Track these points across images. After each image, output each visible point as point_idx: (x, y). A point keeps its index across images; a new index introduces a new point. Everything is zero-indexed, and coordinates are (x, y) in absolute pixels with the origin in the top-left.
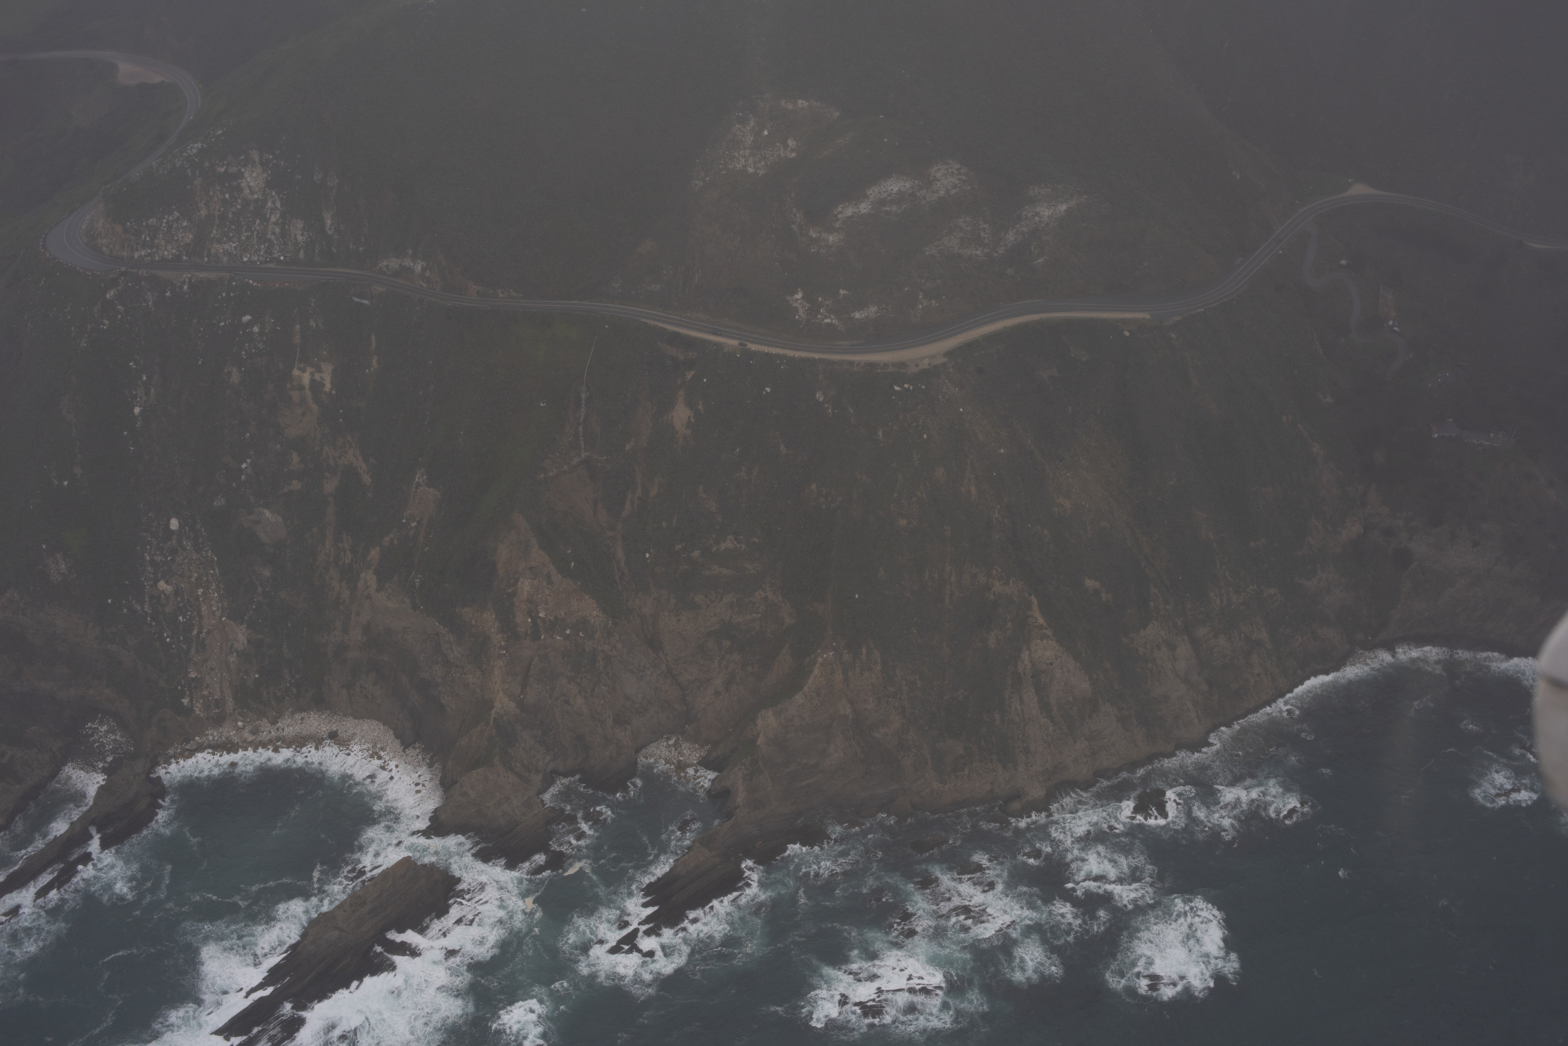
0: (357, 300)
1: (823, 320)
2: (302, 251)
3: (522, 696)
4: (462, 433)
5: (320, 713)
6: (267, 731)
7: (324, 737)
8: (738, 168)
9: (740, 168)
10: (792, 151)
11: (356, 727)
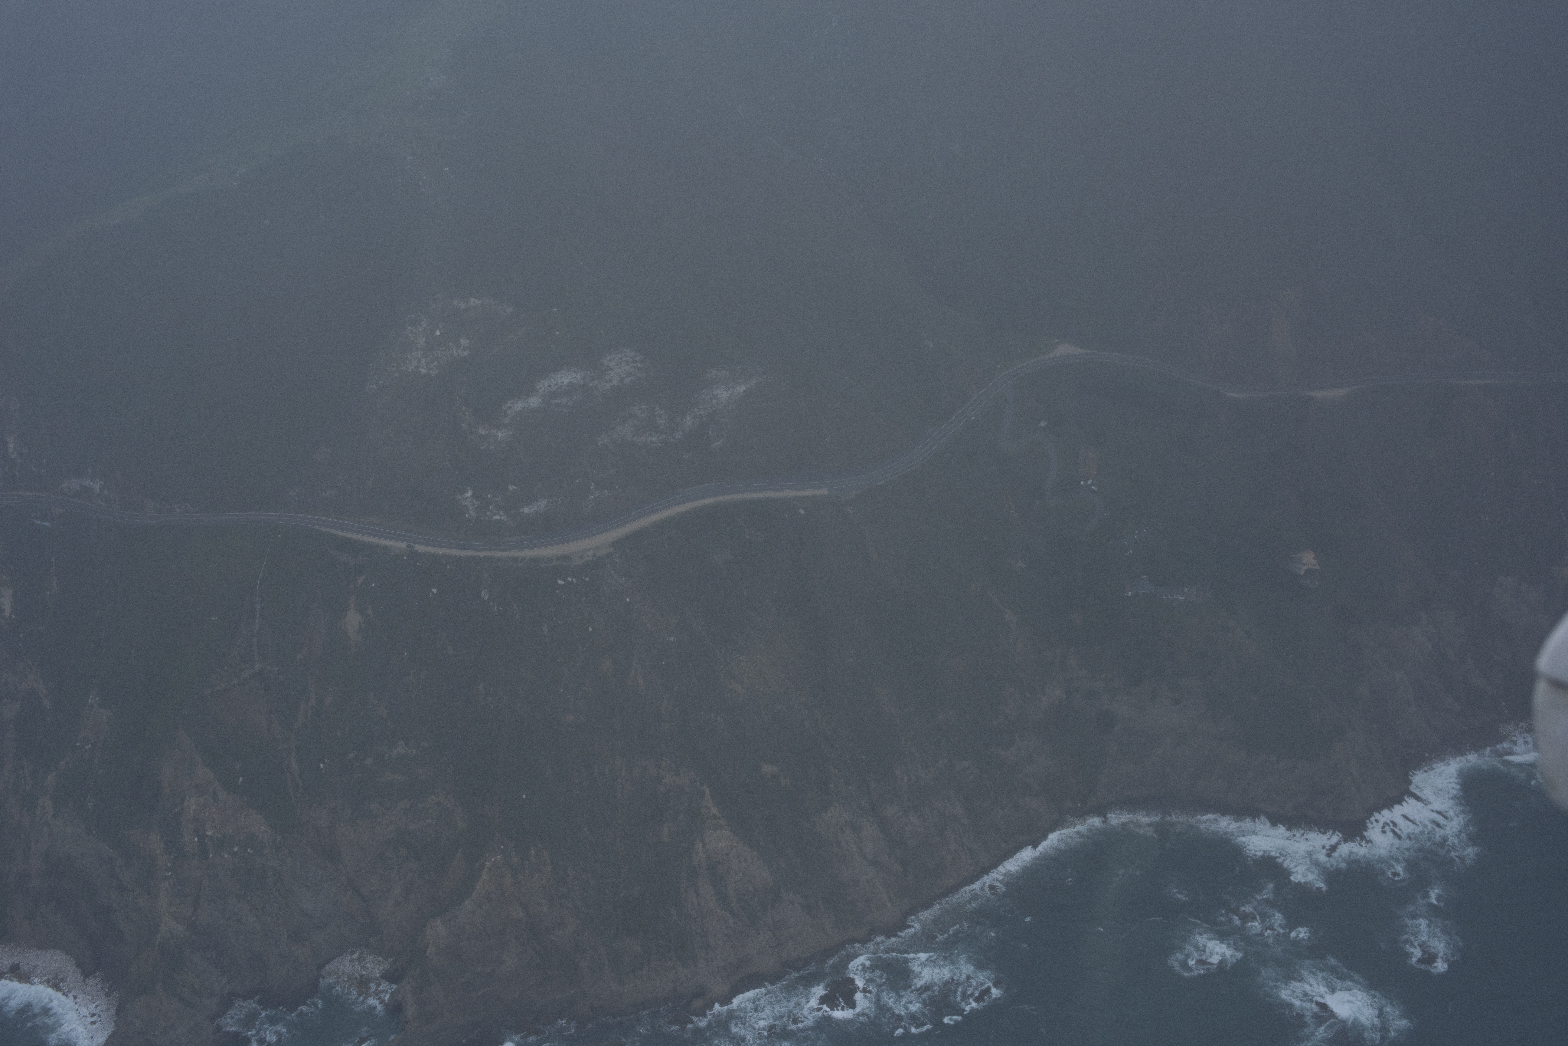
0: (38, 522)
1: (492, 517)
3: (193, 918)
4: (133, 652)
8: (410, 370)
9: (412, 369)
10: (464, 349)
11: (38, 958)
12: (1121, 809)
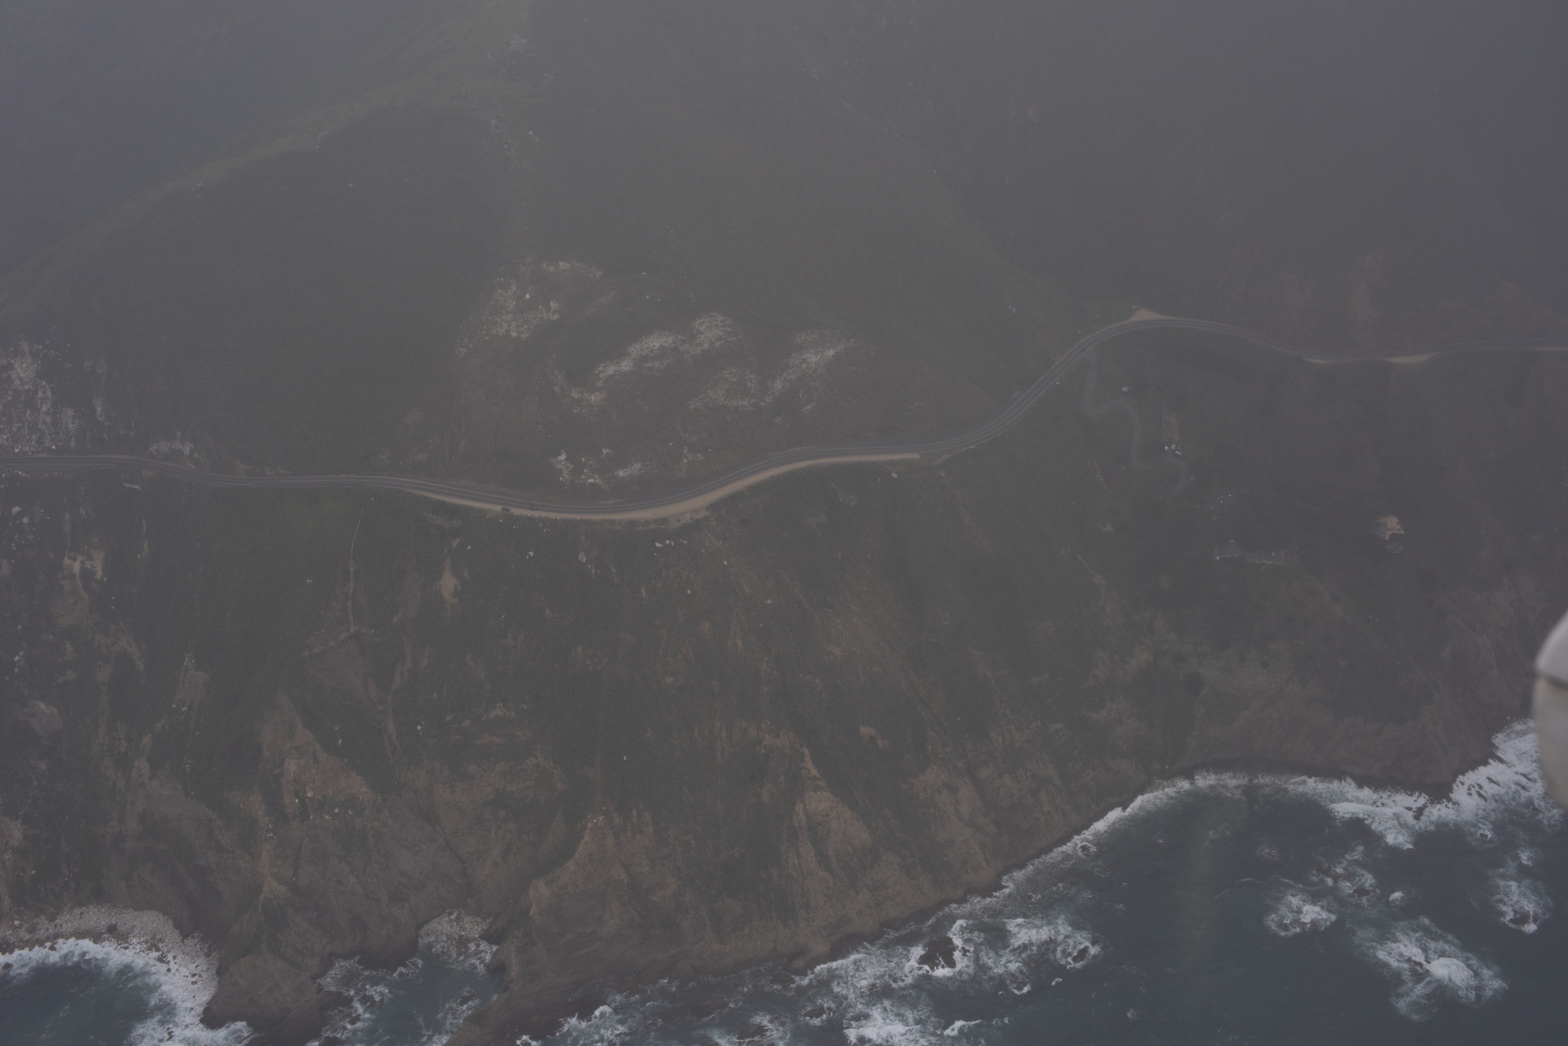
0: (128, 485)
1: (587, 480)
2: (73, 440)
3: (294, 879)
4: (228, 614)
5: (100, 907)
6: (45, 927)
7: (103, 931)
8: (501, 334)
9: (503, 332)
10: (555, 313)
11: (135, 919)
12: (1208, 771)
